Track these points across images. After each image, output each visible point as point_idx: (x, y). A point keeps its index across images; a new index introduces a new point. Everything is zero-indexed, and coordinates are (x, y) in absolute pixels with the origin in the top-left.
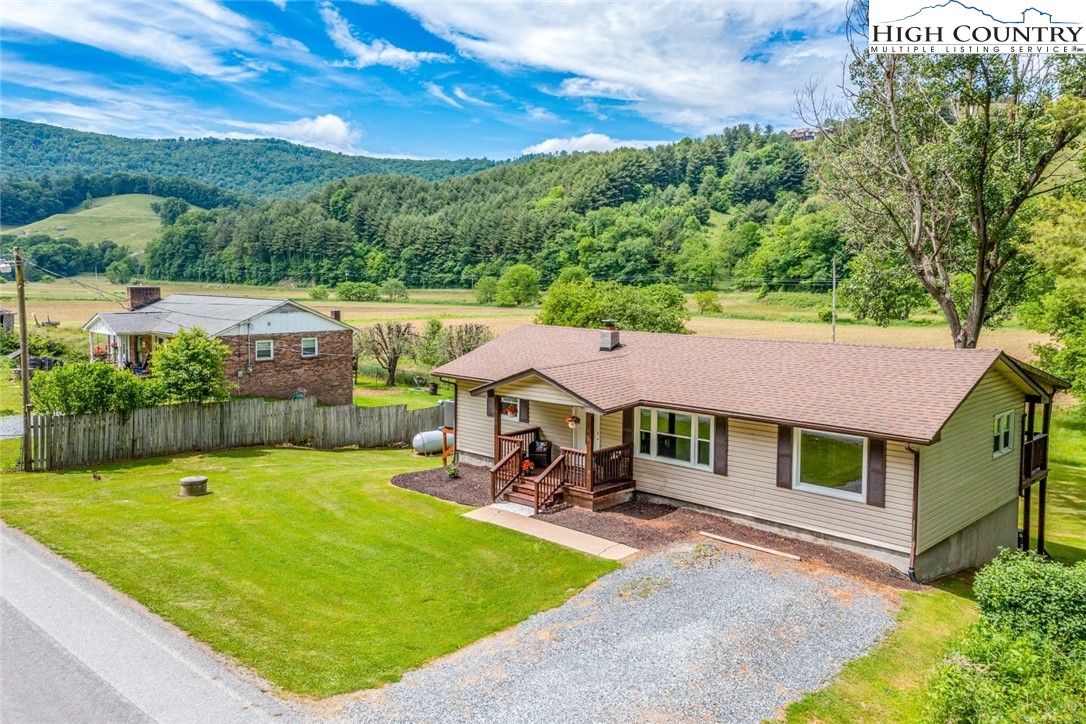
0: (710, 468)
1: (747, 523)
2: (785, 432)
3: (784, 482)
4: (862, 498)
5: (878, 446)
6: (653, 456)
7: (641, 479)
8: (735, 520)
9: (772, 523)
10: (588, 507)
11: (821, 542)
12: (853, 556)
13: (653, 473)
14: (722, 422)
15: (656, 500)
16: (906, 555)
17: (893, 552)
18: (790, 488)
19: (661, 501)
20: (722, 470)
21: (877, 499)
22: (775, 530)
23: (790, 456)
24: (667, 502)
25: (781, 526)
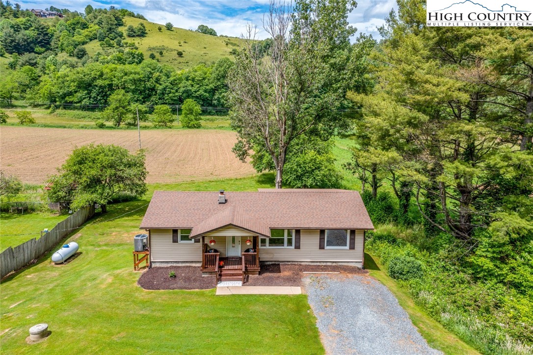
0: (293, 247)
1: (307, 264)
2: (322, 232)
3: (322, 247)
4: (347, 247)
5: (353, 232)
6: (267, 247)
7: (262, 256)
8: (303, 263)
9: (317, 262)
10: (256, 274)
11: (334, 264)
12: (347, 266)
13: (267, 253)
14: (298, 232)
15: (268, 263)
16: (361, 262)
17: (357, 262)
18: (324, 249)
19: (271, 263)
20: (298, 247)
21: (352, 247)
22: (318, 264)
23: (324, 239)
24: (273, 263)
25: (320, 262)
